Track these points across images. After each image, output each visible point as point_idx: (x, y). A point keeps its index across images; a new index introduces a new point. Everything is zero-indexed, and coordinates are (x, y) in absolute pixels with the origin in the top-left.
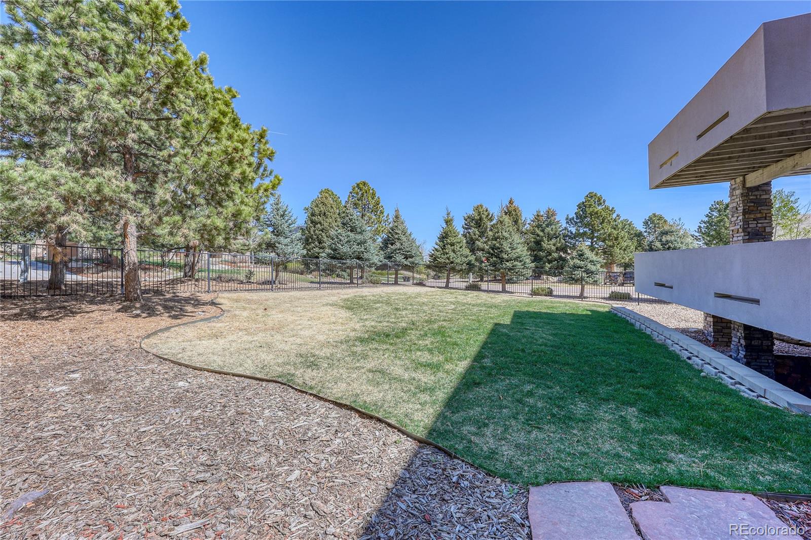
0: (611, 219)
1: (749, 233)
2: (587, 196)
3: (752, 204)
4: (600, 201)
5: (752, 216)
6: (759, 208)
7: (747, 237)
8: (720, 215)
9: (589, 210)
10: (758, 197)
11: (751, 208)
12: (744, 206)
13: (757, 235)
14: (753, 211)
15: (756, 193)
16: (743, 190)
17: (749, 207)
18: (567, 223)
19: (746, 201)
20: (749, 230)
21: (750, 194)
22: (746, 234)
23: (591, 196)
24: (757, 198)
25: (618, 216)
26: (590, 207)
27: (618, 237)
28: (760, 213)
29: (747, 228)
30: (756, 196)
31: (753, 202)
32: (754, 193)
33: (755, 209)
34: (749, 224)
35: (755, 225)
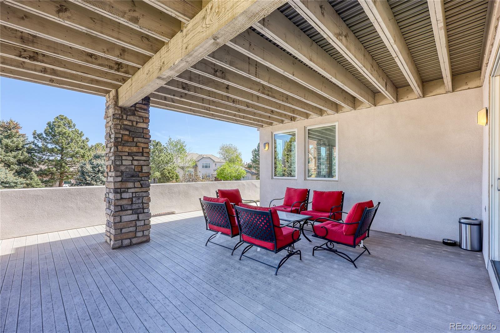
0: (80, 140)
1: (122, 172)
2: (57, 118)
3: (127, 133)
4: (69, 124)
5: (127, 149)
6: (135, 140)
7: (119, 179)
8: (154, 148)
9: (57, 130)
10: (135, 123)
11: (126, 138)
12: (116, 133)
13: (133, 176)
14: (127, 141)
15: (132, 118)
16: (115, 109)
17: (122, 135)
18: (35, 138)
19: (119, 127)
20: (123, 168)
21: (125, 117)
22: (119, 174)
23: (61, 118)
24: (133, 126)
25: (87, 139)
26: (59, 128)
27: (85, 156)
28: (136, 146)
29: (119, 165)
30: (132, 121)
31: (127, 130)
32: (129, 118)
33: (131, 140)
34: (122, 160)
35: (130, 163)
